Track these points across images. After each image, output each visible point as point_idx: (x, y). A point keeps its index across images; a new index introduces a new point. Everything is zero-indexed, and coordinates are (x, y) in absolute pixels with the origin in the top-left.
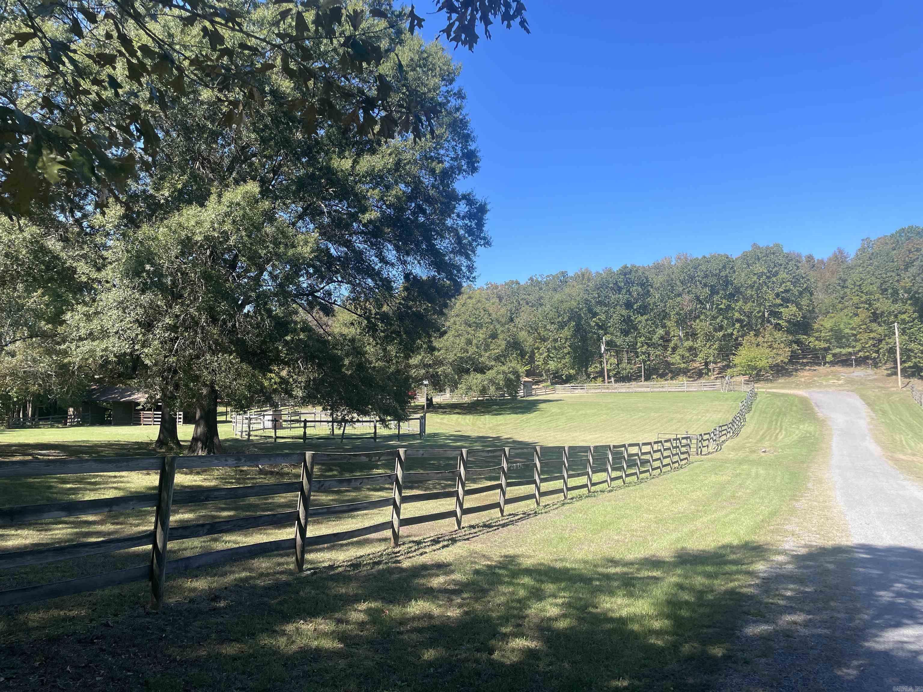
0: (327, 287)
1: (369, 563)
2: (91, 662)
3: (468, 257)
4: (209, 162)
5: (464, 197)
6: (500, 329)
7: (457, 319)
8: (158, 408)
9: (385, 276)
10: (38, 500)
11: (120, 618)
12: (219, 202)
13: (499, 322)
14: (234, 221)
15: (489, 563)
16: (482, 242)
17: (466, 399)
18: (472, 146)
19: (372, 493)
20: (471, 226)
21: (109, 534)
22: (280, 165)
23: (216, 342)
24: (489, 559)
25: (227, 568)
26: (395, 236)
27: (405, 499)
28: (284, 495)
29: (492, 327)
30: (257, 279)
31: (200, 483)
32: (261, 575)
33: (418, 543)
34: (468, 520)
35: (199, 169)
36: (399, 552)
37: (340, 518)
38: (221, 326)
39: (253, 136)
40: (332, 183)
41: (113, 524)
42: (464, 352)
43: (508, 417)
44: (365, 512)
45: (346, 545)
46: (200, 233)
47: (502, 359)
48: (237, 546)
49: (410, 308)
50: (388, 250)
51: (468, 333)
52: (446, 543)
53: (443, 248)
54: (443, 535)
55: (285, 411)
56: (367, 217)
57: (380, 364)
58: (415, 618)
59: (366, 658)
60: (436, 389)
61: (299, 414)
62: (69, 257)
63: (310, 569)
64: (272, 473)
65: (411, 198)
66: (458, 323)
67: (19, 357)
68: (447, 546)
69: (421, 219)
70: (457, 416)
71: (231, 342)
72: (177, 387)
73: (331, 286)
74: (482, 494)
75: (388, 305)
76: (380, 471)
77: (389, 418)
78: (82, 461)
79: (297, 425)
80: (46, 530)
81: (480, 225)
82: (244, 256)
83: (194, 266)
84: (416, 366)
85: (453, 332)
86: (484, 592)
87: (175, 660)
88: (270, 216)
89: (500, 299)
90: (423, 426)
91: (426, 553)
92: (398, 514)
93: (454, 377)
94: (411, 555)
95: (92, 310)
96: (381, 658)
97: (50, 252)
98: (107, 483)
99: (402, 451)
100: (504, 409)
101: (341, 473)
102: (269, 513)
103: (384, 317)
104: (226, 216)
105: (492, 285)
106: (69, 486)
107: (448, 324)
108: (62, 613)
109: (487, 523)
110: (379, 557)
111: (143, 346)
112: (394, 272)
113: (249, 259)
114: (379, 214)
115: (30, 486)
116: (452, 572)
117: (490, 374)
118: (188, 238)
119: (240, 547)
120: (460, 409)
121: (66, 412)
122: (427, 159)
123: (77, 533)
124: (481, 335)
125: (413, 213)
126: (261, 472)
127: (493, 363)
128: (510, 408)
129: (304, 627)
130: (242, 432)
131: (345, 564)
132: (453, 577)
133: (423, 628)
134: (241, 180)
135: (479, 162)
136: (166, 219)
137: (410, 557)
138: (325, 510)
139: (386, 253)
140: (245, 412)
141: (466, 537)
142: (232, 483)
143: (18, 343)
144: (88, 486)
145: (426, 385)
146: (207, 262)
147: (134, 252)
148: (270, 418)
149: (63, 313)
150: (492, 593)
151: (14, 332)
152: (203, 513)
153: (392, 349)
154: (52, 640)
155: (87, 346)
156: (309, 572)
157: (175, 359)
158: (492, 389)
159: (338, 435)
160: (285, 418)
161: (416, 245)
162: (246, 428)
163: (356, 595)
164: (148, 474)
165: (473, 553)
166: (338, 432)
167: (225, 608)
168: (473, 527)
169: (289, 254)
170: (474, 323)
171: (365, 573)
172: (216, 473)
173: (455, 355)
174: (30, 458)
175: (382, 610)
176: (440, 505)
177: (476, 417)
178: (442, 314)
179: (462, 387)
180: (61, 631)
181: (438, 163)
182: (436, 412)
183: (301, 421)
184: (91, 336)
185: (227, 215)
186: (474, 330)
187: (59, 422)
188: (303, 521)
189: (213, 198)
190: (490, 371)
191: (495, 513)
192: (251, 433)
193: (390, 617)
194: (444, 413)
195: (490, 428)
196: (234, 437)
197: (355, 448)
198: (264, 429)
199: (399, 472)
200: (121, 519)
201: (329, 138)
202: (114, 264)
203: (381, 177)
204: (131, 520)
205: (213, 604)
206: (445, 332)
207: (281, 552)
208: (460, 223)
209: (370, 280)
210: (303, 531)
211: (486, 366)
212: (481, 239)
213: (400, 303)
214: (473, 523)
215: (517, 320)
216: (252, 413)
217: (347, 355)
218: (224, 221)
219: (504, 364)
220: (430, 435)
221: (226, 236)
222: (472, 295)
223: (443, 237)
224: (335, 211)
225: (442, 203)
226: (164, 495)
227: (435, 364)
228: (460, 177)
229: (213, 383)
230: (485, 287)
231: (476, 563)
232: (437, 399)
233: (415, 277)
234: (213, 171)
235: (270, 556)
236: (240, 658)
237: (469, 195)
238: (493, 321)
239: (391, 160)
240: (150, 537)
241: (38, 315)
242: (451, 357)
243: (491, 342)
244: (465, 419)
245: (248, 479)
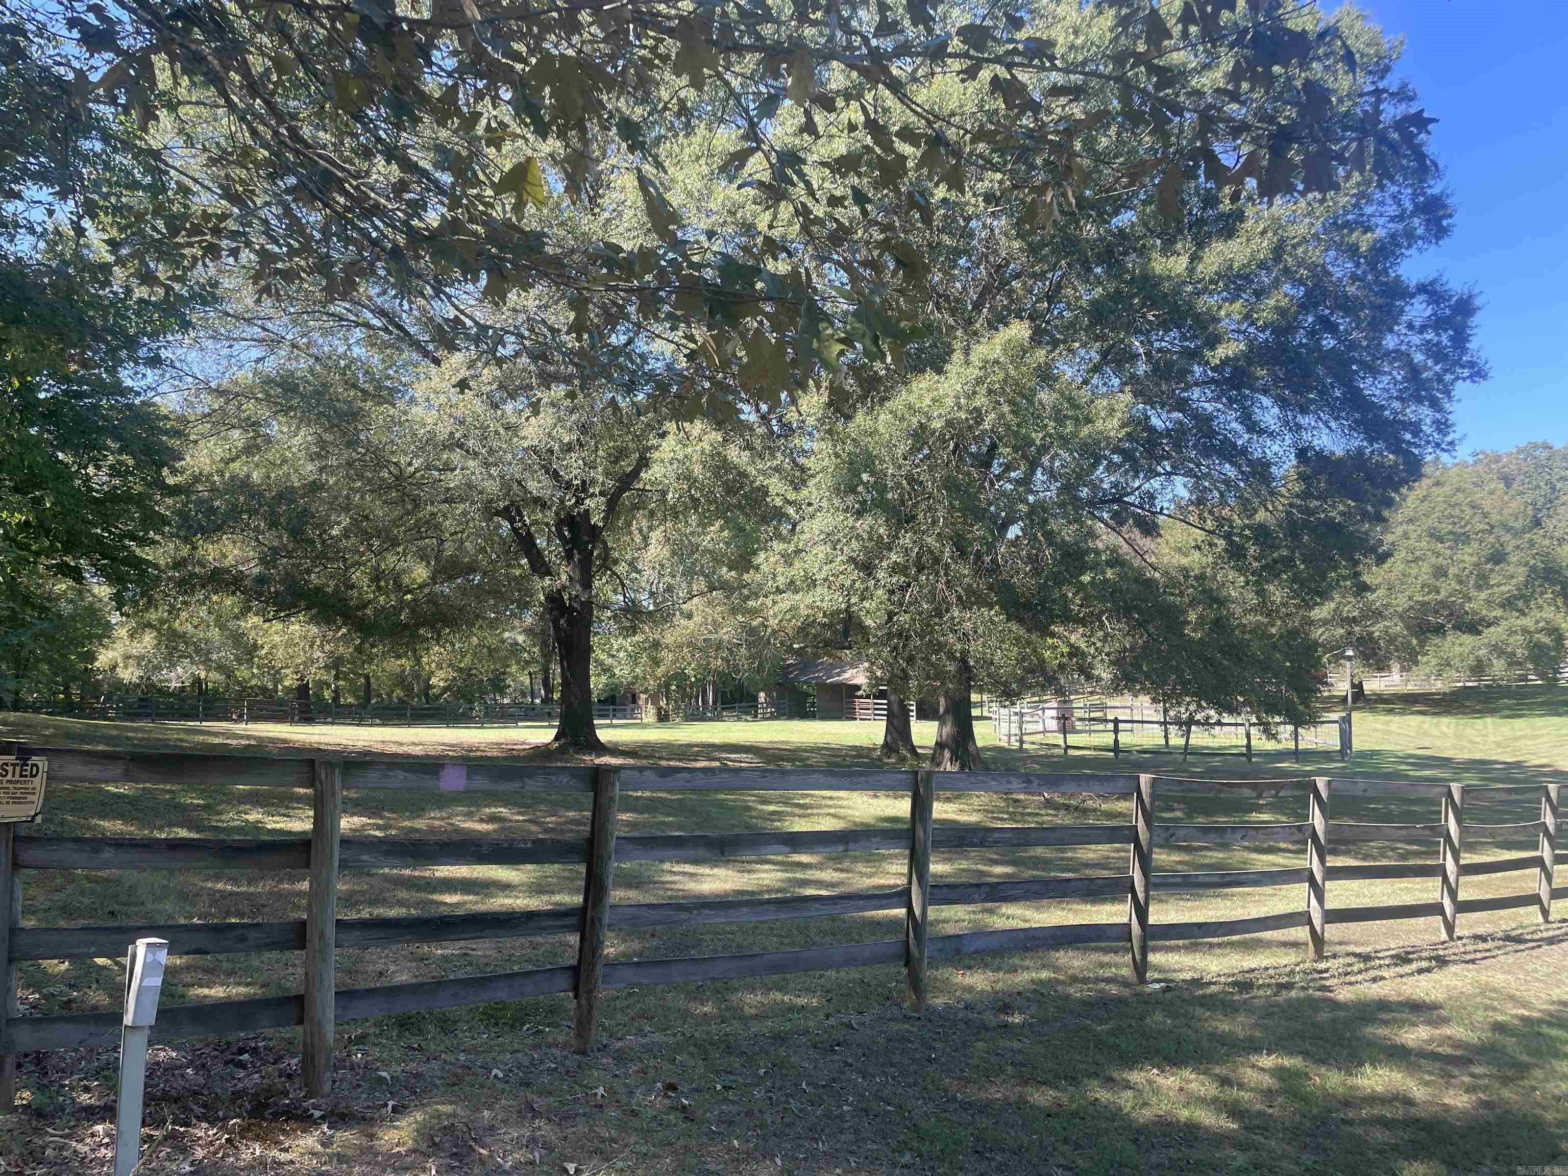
0: (1147, 486)
1: (1269, 985)
2: (834, 1080)
3: (1435, 405)
4: (947, 299)
5: (1422, 289)
6: (1510, 543)
7: (1411, 527)
8: (882, 695)
9: (1257, 455)
10: (734, 826)
11: (867, 1018)
12: (967, 363)
13: (1508, 529)
14: (990, 392)
15: (1526, 1013)
16: (1466, 373)
17: (1439, 685)
18: (1435, 188)
19: (1254, 856)
20: (1439, 343)
21: (833, 885)
22: (1059, 286)
23: (969, 590)
24: (1525, 1005)
25: (1016, 961)
26: (1276, 381)
27: (1333, 873)
28: (1093, 847)
29: (1492, 539)
30: (1026, 482)
31: (952, 816)
32: (1074, 979)
33: (1366, 958)
34: (1467, 924)
35: (932, 312)
36: (1326, 971)
37: (1201, 896)
38: (975, 563)
39: (1016, 245)
40: (1152, 301)
41: (836, 870)
42: (1429, 593)
43: (1539, 722)
44: (1246, 889)
45: (1219, 945)
46: (940, 416)
47: (1520, 604)
48: (1027, 925)
49: (1310, 512)
50: (1262, 407)
51: (1438, 555)
52: (1424, 964)
53: (1378, 392)
54: (1416, 950)
55: (1078, 702)
56: (1222, 352)
57: (1251, 619)
58: (1373, 1099)
59: (1283, 1156)
60: (1370, 666)
61: (1103, 708)
62: (758, 471)
63: (1158, 981)
64: (1067, 807)
65: (1305, 306)
66: (1413, 536)
67: (697, 619)
68: (1429, 970)
69: (1328, 342)
70: (1420, 718)
71: (991, 588)
72: (910, 660)
73: (1156, 483)
74: (1493, 875)
75: (1267, 509)
76: (1265, 817)
77: (1277, 719)
78: (784, 773)
79: (1101, 727)
80: (749, 872)
81: (1460, 339)
82: (1006, 446)
83: (931, 469)
84: (1325, 622)
85: (1403, 554)
86: (1522, 1069)
87: (954, 1099)
88: (1046, 376)
89: (1508, 481)
90: (1346, 737)
91: (1383, 978)
92: (1320, 899)
93: (1410, 643)
94: (1353, 979)
95: (791, 548)
96: (1315, 1162)
97: (736, 468)
98: (820, 807)
99: (1321, 783)
100: (1532, 707)
101: (1189, 816)
102: (1070, 875)
103: (1262, 533)
104: (978, 383)
105: (1487, 456)
106: (771, 808)
107: (1389, 538)
108: (786, 998)
109: (1514, 933)
110: (1288, 975)
111: (862, 600)
112: (1276, 448)
113: (1015, 449)
114: (1242, 346)
115: (722, 805)
116: (1445, 1021)
117: (1493, 634)
118: (921, 425)
119: (1030, 929)
120: (1426, 704)
121: (756, 698)
122: (1339, 228)
123: (789, 880)
124: (1466, 557)
125: (1311, 333)
126: (1048, 804)
127: (1498, 613)
128: (1542, 704)
129: (1160, 1080)
130: (1009, 736)
131: (1223, 979)
132: (1448, 1031)
133: (1393, 1120)
134: (998, 320)
135: (1450, 216)
136: (888, 399)
137: (1351, 984)
138: (1179, 880)
139: (1258, 414)
140: (1013, 704)
141: (1468, 957)
142: (1002, 819)
143: (695, 600)
144: (797, 811)
145: (1349, 658)
146: (949, 461)
147: (844, 456)
148: (1054, 713)
149: (755, 553)
150: (1538, 1073)
151: (690, 584)
152: (964, 865)
153: (1277, 593)
154: (779, 1038)
155: (787, 601)
156: (1157, 986)
157: (907, 617)
158: (1498, 666)
159: (1175, 747)
160: (1079, 714)
161: (1321, 393)
162: (1015, 730)
163: (1251, 1039)
164: (876, 796)
165: (1484, 989)
166: (1177, 741)
167: (1022, 1026)
168: (1483, 938)
169: (1082, 435)
170: (1451, 533)
171: (1263, 1000)
172: (976, 802)
173: (1410, 598)
174: (717, 764)
175: (1307, 1074)
176: (1402, 889)
177: (1463, 722)
178: (1379, 519)
179: (1429, 661)
180: (789, 1025)
181: (1365, 233)
182: (1373, 710)
183: (1106, 721)
184: (792, 586)
185: (979, 381)
186: (1450, 548)
187: (747, 713)
188: (1141, 896)
189: (958, 357)
190: (1492, 629)
191: (1531, 915)
192: (1025, 738)
193: (1323, 1088)
194: (1390, 711)
195: (1498, 744)
196: (998, 743)
197: (1211, 772)
198: (1045, 732)
199: (1317, 820)
200: (846, 864)
201: (1146, 225)
202: (818, 477)
203: (1247, 278)
204: (861, 867)
205: (1002, 1017)
206: (1388, 555)
207: (1103, 945)
208: (1416, 339)
209: (1227, 466)
210: (1142, 912)
211: (1482, 619)
212: (1463, 367)
213: (1291, 505)
214: (1480, 931)
215: (1549, 524)
216: (1023, 705)
217: (1193, 603)
218: (975, 393)
219: (1524, 615)
220: (1362, 754)
221: (978, 415)
222: (1443, 479)
223: (1375, 372)
224: (1159, 350)
225: (1373, 307)
226: (920, 832)
227: (1365, 617)
228: (1413, 251)
229: (965, 654)
230: (1470, 460)
231: (1495, 1009)
232: (1374, 684)
233: (1319, 454)
234: (953, 312)
235: (1085, 949)
236: (1057, 1115)
237: (1432, 283)
238: (1492, 527)
239: (1265, 244)
240: (902, 896)
241: (717, 559)
242: (1401, 602)
243: (1492, 570)
244: (1437, 725)
245: (1029, 814)
